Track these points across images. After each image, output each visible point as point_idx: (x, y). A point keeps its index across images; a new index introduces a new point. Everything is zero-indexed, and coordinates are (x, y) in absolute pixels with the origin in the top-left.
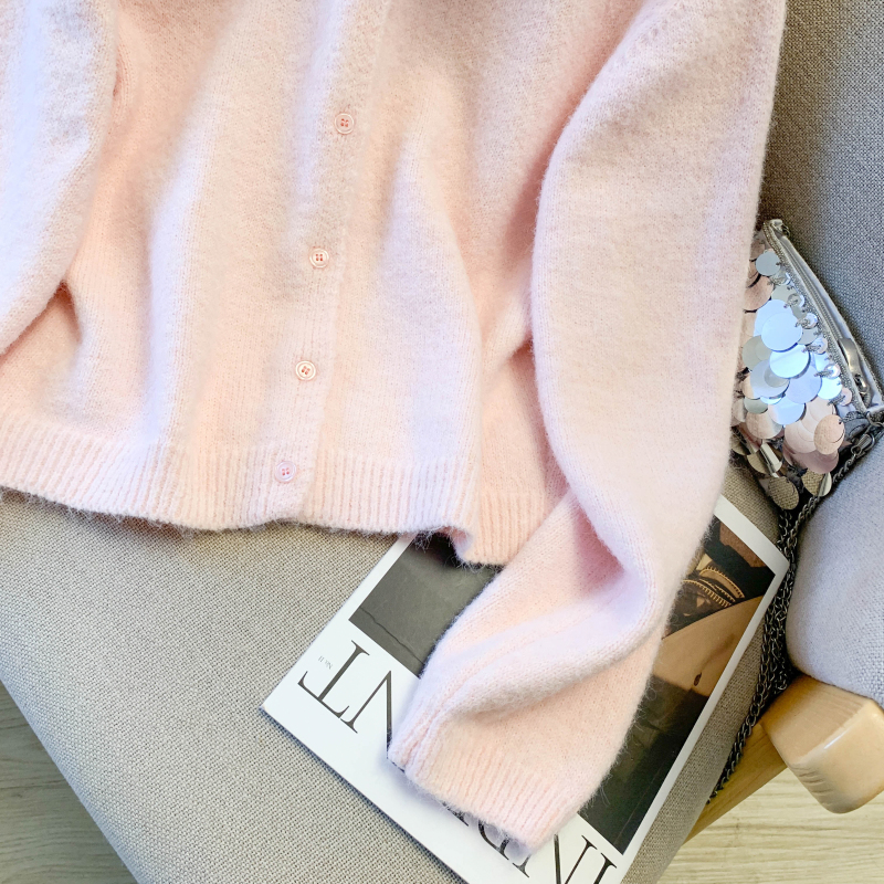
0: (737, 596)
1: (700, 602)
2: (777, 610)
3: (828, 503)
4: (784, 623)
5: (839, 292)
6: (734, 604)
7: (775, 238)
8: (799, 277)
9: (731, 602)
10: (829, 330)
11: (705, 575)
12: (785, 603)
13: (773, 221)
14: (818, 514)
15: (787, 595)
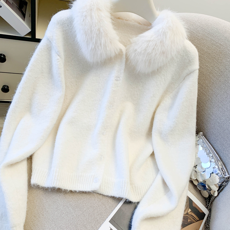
0: (197, 219)
1: (189, 220)
2: (207, 224)
3: (217, 198)
4: (209, 227)
5: (216, 149)
6: (197, 221)
7: (201, 136)
8: (207, 146)
9: (196, 221)
10: (215, 158)
11: (189, 214)
12: (209, 222)
13: (201, 133)
14: (215, 200)
15: (209, 220)
